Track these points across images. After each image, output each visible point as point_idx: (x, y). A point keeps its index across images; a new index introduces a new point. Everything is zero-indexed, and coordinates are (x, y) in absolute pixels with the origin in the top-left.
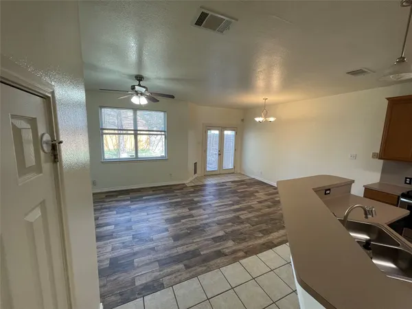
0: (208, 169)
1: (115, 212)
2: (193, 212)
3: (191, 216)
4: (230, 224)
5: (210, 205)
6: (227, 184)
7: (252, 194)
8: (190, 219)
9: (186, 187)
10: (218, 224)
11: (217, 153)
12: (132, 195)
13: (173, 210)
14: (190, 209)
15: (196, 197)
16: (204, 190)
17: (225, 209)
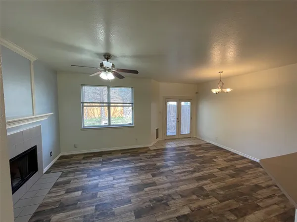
0: (168, 134)
1: (86, 175)
2: (156, 179)
3: (154, 184)
4: (194, 197)
5: (172, 171)
6: (186, 148)
7: (211, 160)
8: (153, 188)
9: (149, 150)
10: (182, 196)
11: (176, 120)
12: (104, 157)
13: (137, 176)
14: (154, 175)
15: (158, 161)
16: (165, 154)
17: (187, 177)
